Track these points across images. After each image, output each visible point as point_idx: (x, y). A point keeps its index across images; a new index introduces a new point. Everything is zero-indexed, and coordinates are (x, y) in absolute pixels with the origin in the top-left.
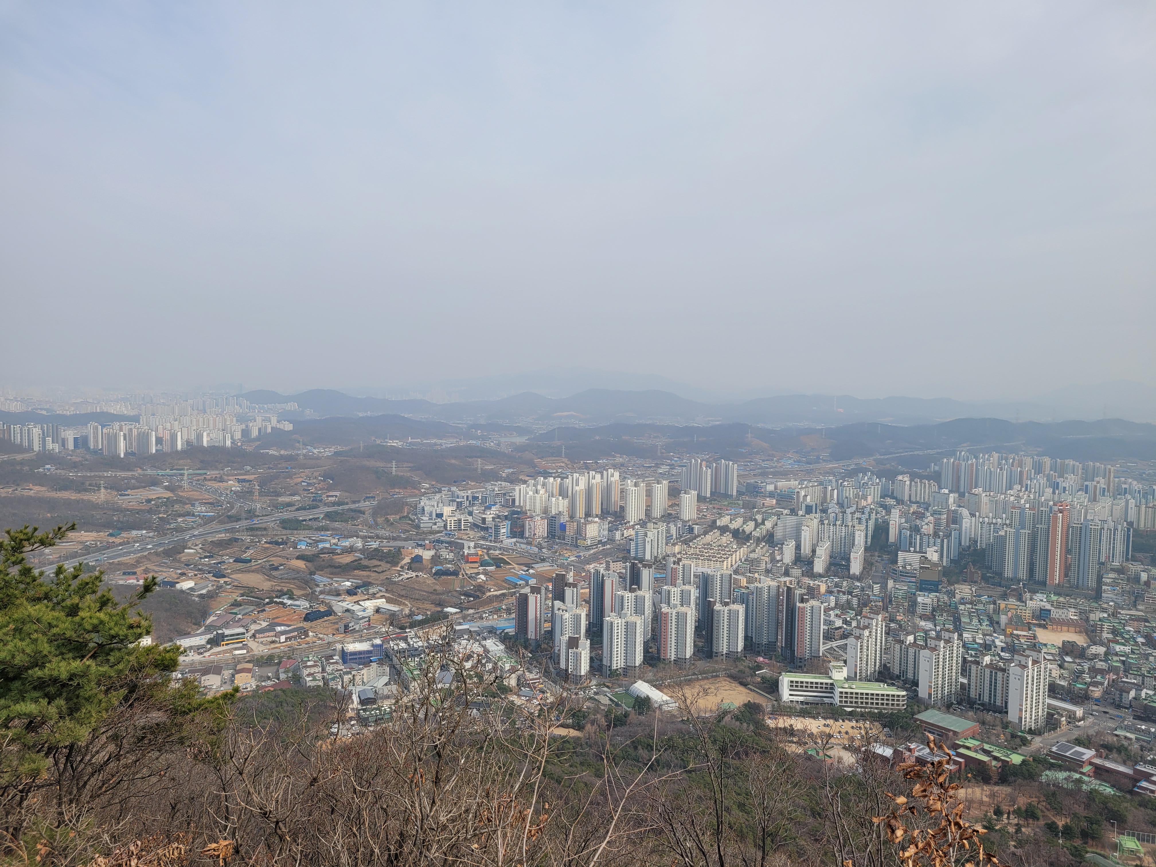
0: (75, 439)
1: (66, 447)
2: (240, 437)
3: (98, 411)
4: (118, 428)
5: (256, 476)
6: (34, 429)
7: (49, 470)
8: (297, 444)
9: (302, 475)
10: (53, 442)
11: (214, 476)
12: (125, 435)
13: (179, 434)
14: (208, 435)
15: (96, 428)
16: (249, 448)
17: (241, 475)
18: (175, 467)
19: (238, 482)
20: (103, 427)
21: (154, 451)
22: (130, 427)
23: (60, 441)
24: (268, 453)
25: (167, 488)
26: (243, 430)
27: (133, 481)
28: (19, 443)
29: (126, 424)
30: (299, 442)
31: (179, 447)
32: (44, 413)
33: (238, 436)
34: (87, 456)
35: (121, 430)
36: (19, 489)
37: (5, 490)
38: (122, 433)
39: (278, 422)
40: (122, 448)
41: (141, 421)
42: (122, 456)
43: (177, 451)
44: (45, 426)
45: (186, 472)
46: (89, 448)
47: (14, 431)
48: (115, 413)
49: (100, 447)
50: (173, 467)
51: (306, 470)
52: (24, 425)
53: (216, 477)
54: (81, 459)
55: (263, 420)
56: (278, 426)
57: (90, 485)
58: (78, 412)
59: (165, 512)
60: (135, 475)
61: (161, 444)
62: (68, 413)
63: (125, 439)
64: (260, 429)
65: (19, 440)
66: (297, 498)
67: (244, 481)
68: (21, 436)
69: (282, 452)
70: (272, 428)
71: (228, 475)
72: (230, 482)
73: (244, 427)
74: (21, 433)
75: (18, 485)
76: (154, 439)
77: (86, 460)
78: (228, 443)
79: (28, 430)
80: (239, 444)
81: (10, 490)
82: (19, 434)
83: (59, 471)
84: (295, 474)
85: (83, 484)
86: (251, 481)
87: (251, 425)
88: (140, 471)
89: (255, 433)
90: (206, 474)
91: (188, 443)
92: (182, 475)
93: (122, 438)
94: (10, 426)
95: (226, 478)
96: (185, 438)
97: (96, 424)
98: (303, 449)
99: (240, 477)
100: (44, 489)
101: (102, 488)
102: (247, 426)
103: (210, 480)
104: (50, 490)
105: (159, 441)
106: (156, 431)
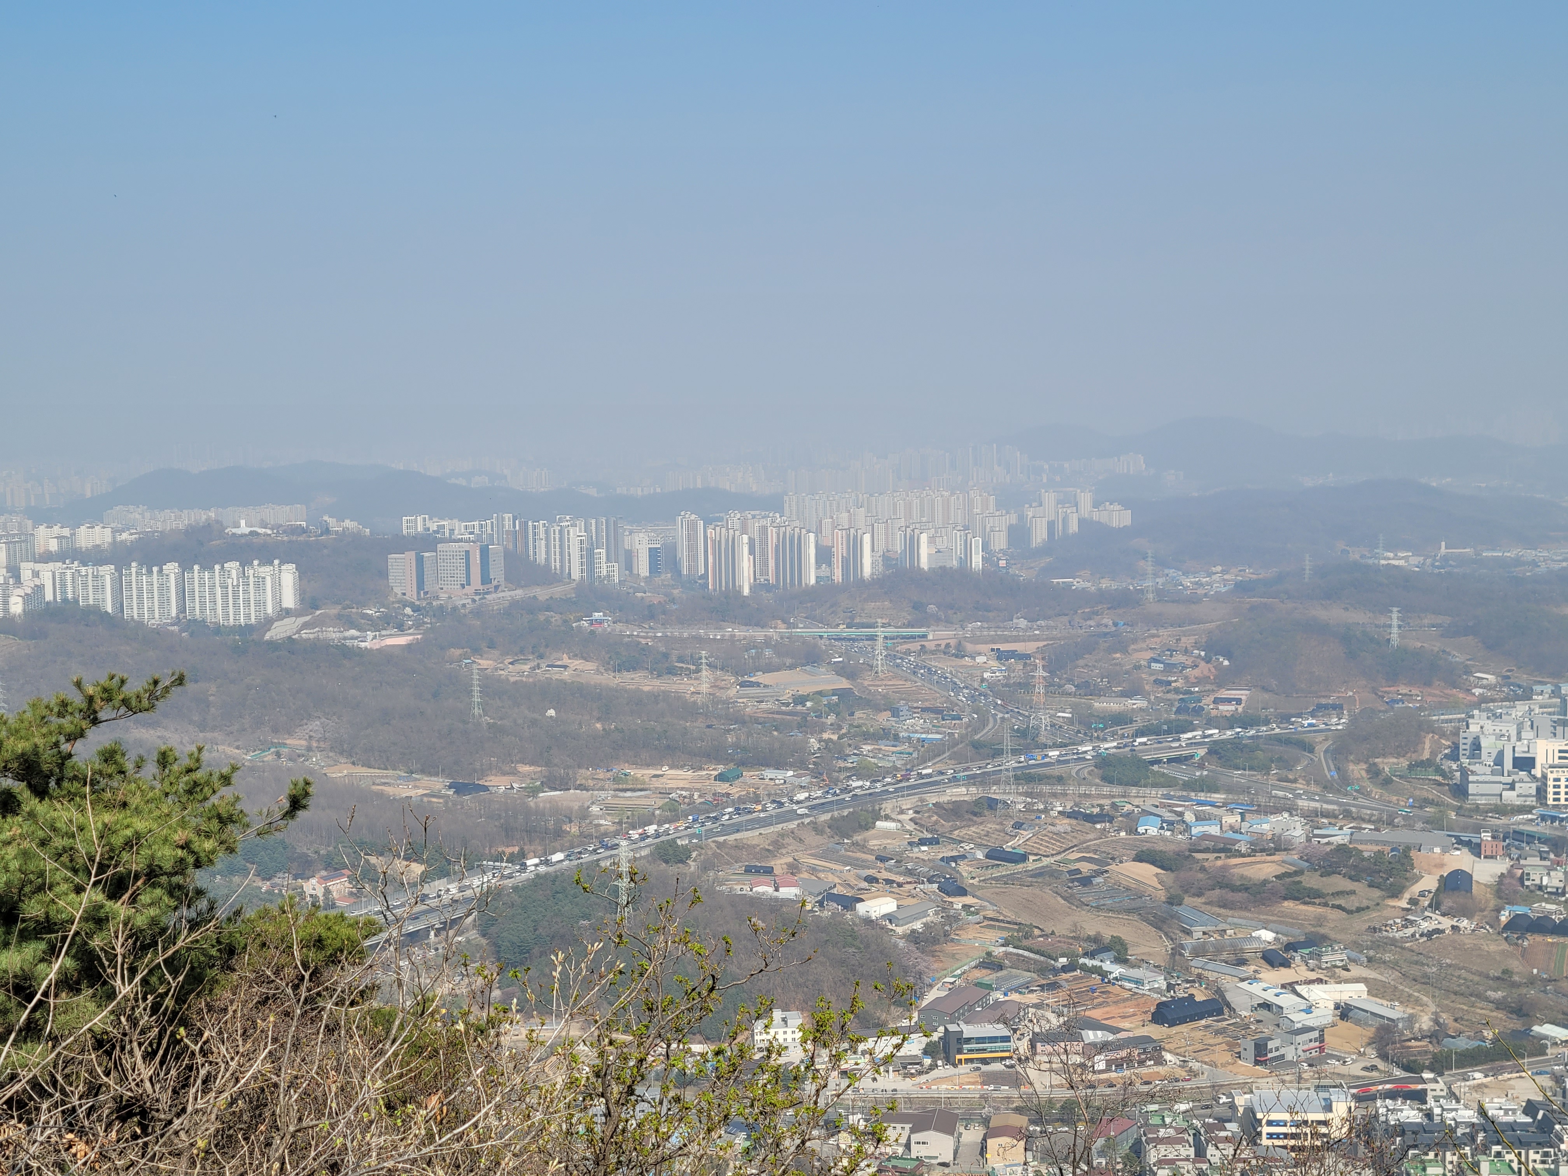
0: (653, 553)
1: (635, 572)
2: (1004, 546)
3: (699, 486)
4: (737, 525)
5: (1041, 644)
6: (571, 530)
7: (601, 622)
8: (1142, 563)
9: (1153, 642)
10: (608, 560)
11: (943, 643)
12: (751, 542)
13: (867, 538)
14: (932, 540)
15: (693, 527)
16: (1023, 575)
17: (1006, 640)
18: (857, 620)
19: (999, 658)
20: (707, 522)
21: (813, 581)
22: (763, 522)
23: (622, 559)
24: (1070, 585)
25: (841, 671)
26: (1011, 529)
27: (768, 653)
28: (543, 562)
29: (754, 517)
30: (1145, 558)
31: (867, 571)
32: (593, 492)
33: (1000, 542)
34: (676, 592)
35: (744, 531)
36: (543, 666)
37: (518, 667)
38: (745, 538)
39: (1096, 504)
40: (746, 574)
41: (786, 506)
42: (746, 591)
43: (862, 580)
44: (593, 521)
45: (880, 632)
46: (679, 573)
47: (535, 534)
48: (733, 490)
49: (702, 571)
50: (852, 618)
51: (1161, 632)
52: (552, 520)
53: (948, 646)
54: (662, 598)
55: (1059, 502)
56: (1096, 516)
57: (681, 660)
58: (658, 490)
59: (837, 727)
60: (771, 638)
61: (830, 564)
62: (640, 493)
63: (752, 552)
64: (1051, 526)
65: (544, 556)
66: (1138, 703)
67: (1012, 654)
68: (547, 546)
69: (1105, 584)
70: (1081, 522)
71: (975, 640)
72: (980, 659)
73: (1013, 519)
74: (547, 539)
75: (541, 657)
76: (812, 551)
77: (673, 601)
78: (977, 561)
79: (561, 532)
80: (1002, 563)
81: (526, 668)
82: (543, 542)
83: (619, 627)
84: (1135, 641)
85: (666, 656)
86: (1028, 656)
87: (1030, 514)
88: (782, 629)
89: (1039, 535)
90: (924, 636)
91: (886, 559)
92: (872, 638)
93: (746, 549)
94: (526, 523)
95: (969, 647)
96: (881, 547)
97: (693, 517)
98: (1156, 575)
99: (1003, 647)
100: (590, 666)
101: (704, 667)
102: (1021, 517)
103: (933, 652)
104: (602, 669)
105: (824, 556)
106: (818, 532)
